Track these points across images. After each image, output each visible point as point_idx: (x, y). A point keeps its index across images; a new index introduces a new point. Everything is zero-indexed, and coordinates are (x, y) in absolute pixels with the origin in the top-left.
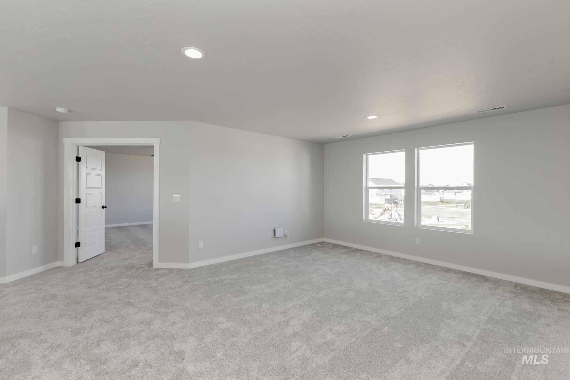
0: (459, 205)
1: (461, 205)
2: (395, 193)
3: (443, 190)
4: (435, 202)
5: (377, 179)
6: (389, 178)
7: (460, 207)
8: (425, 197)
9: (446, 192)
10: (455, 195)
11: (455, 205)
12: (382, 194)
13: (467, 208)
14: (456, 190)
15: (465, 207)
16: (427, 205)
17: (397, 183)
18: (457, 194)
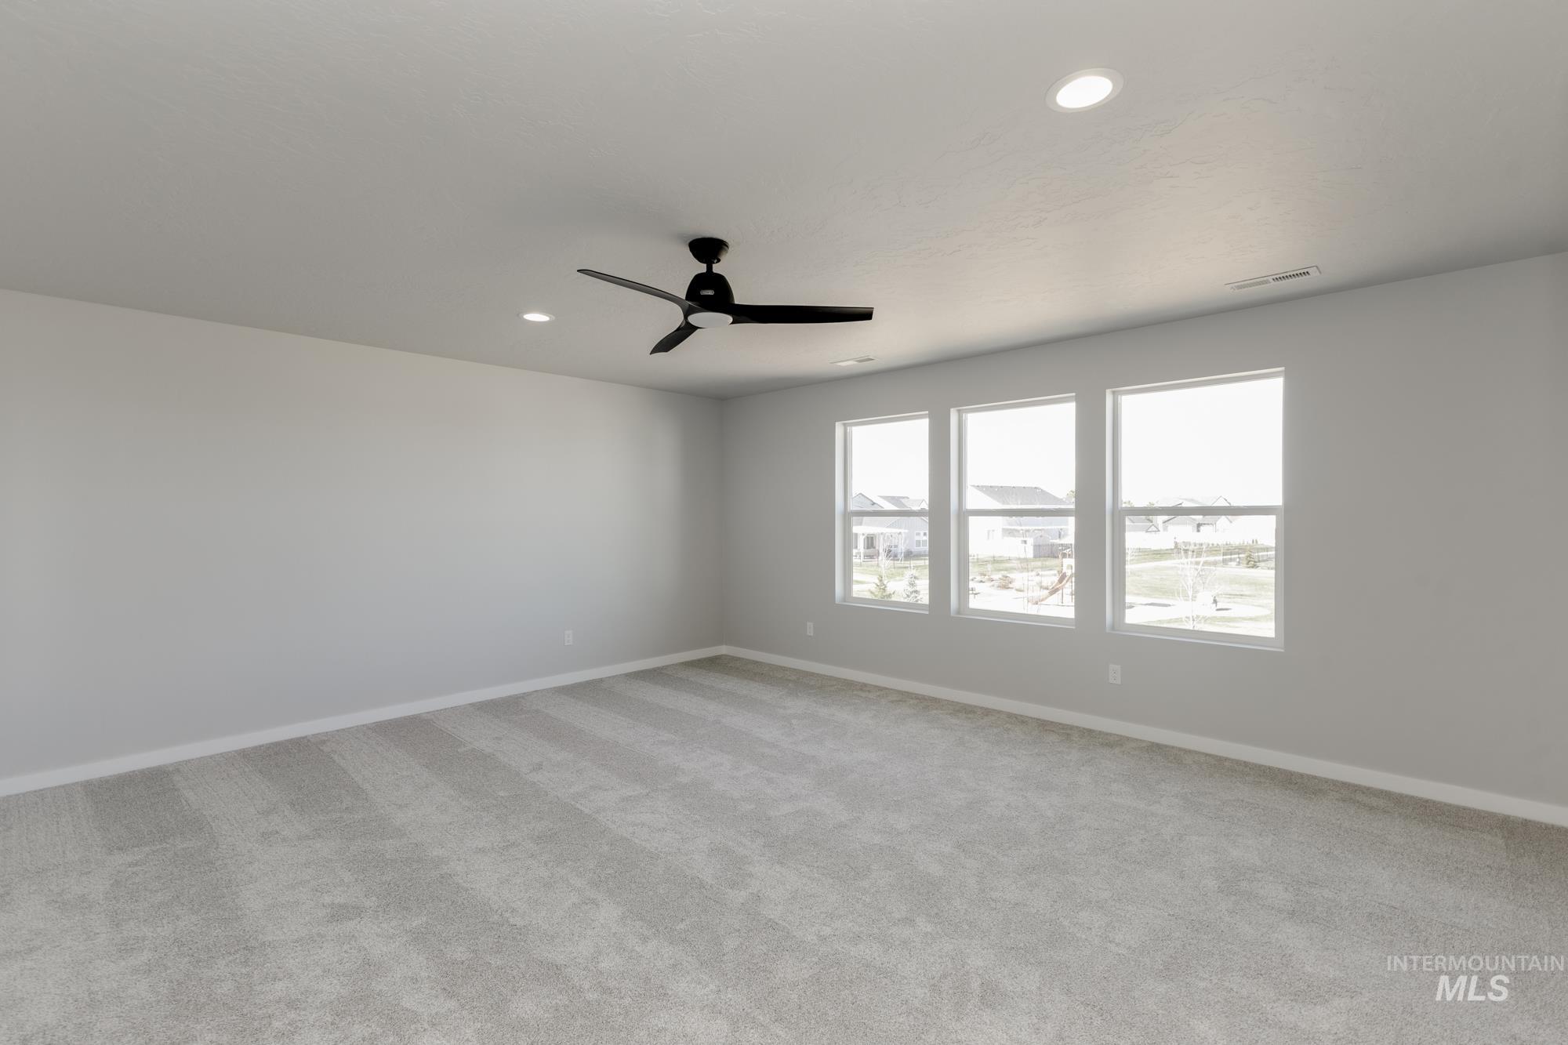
0: (1229, 557)
1: (1233, 556)
2: (1050, 527)
3: (1166, 518)
4: (1161, 550)
5: (1002, 487)
6: (1034, 486)
7: (1233, 564)
8: (1135, 538)
9: (1178, 524)
10: (1198, 531)
11: (1221, 558)
12: (1018, 531)
13: (1254, 566)
14: (1199, 518)
15: (1248, 564)
16: (1145, 559)
17: (1055, 498)
18: (1202, 528)
